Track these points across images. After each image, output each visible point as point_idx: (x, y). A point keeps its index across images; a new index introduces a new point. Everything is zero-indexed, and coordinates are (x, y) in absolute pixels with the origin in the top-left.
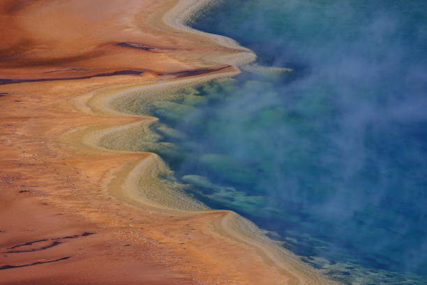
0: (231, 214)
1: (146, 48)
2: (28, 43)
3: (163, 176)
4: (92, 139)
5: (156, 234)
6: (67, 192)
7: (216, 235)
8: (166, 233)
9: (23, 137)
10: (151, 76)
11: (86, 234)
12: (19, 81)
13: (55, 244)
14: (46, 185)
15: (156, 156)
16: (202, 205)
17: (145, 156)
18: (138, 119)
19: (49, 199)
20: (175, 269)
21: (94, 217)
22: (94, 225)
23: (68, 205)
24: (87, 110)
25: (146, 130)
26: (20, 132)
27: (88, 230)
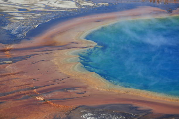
0: (95, 73)
1: (77, 43)
2: (55, 43)
3: (82, 66)
4: (68, 60)
5: (81, 77)
6: (64, 70)
7: (92, 77)
8: (83, 77)
9: (55, 60)
10: (78, 48)
11: (68, 78)
12: (54, 50)
13: (63, 79)
14: (60, 69)
15: (80, 63)
16: (89, 72)
17: (78, 63)
18: (76, 56)
19: (61, 71)
20: (85, 83)
21: (69, 74)
22: (69, 76)
23: (64, 72)
24: (67, 55)
25: (78, 58)
26: (55, 59)
27: (68, 77)
